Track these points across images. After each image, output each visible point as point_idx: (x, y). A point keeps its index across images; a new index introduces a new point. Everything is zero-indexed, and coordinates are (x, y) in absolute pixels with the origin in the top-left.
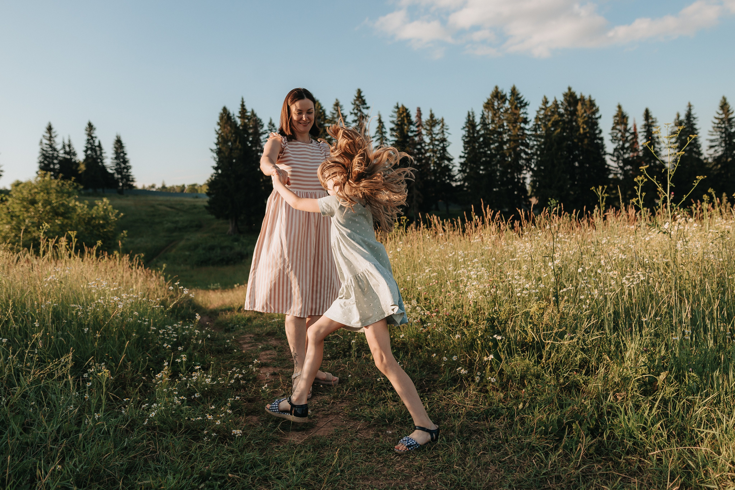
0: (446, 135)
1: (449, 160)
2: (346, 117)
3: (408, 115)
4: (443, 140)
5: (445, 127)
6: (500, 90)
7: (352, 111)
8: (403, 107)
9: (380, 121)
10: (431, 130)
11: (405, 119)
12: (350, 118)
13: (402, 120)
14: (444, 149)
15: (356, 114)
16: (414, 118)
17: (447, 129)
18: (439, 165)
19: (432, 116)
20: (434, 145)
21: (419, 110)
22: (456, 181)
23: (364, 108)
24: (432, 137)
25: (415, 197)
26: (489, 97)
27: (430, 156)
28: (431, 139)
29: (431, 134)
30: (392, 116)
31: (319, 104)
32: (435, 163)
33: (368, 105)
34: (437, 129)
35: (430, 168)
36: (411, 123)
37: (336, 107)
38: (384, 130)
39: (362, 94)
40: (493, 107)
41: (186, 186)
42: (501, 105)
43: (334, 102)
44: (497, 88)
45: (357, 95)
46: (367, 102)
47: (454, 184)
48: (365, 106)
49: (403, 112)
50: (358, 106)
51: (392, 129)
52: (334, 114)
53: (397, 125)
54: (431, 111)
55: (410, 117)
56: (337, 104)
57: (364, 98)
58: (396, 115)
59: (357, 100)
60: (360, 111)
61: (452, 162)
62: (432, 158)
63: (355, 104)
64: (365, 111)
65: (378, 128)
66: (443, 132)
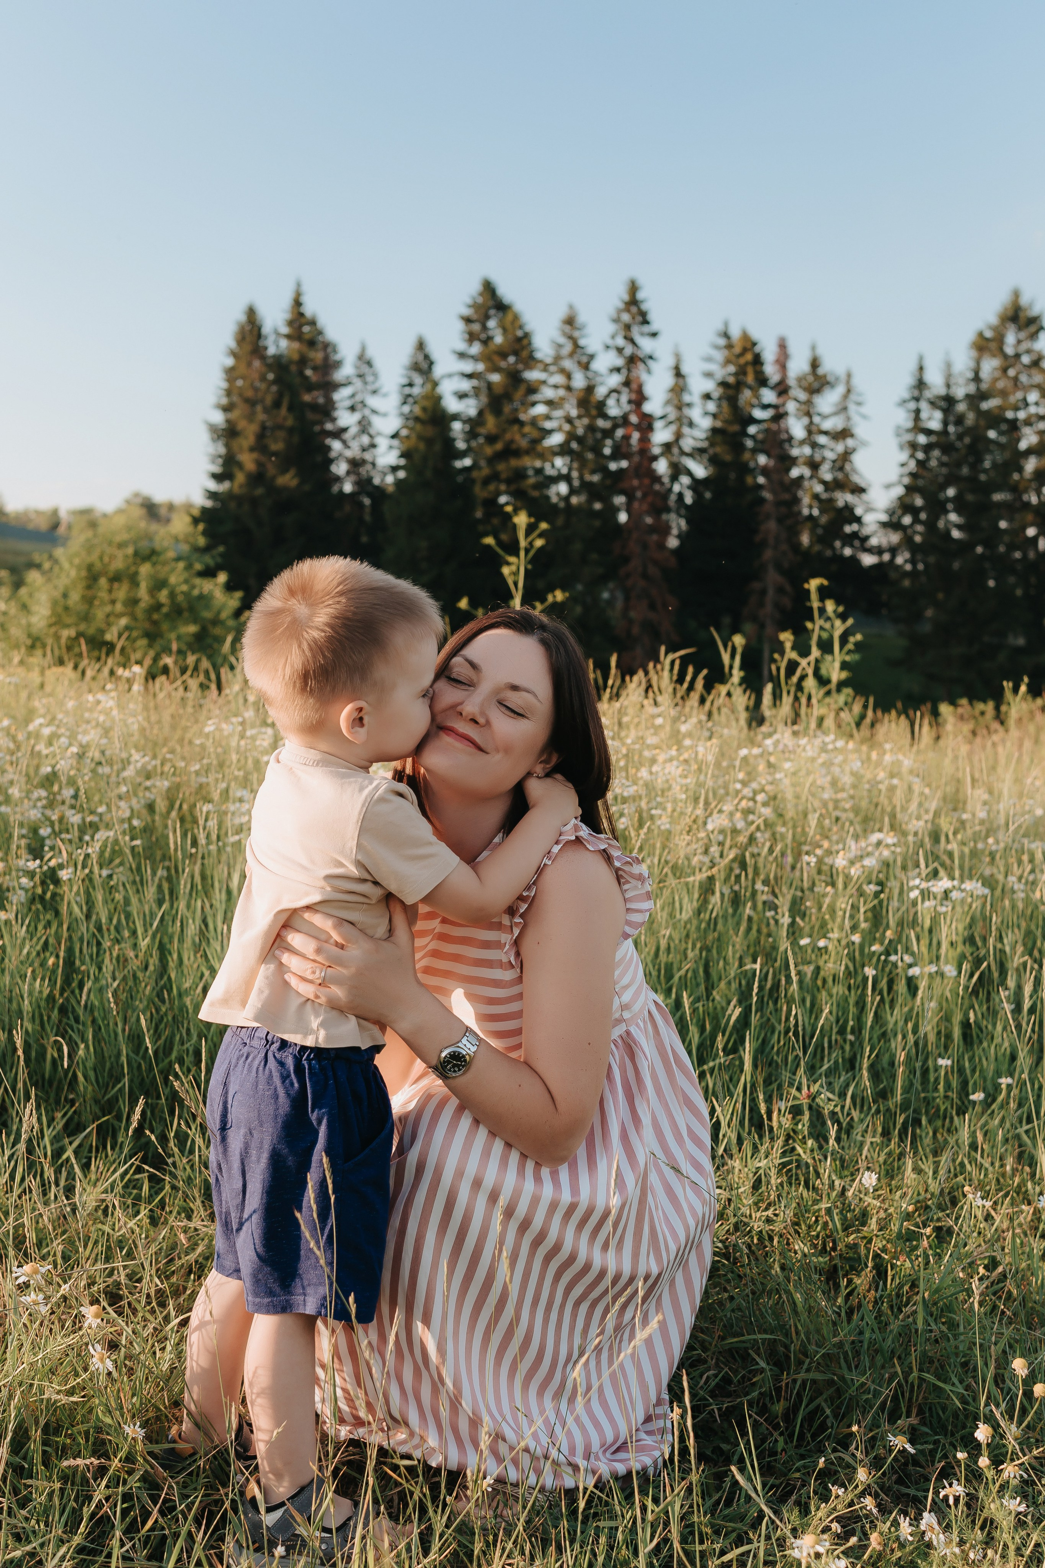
0: (856, 419)
1: (859, 490)
2: (592, 357)
3: (757, 361)
4: (844, 434)
5: (853, 397)
6: (1024, 301)
7: (610, 342)
8: (745, 337)
9: (678, 373)
10: (809, 402)
11: (750, 370)
12: (605, 361)
13: (741, 372)
14: (846, 456)
15: (620, 350)
16: (770, 370)
17: (859, 404)
18: (827, 505)
19: (815, 364)
20: (814, 445)
21: (783, 346)
22: (870, 551)
23: (642, 334)
24: (811, 423)
25: (771, 593)
26: (994, 320)
27: (801, 478)
28: (810, 430)
29: (808, 414)
30: (709, 359)
31: (516, 317)
32: (816, 497)
33: (654, 326)
34: (826, 402)
35: (800, 513)
36: (763, 381)
37: (567, 328)
38: (687, 398)
39: (640, 295)
40: (1001, 350)
41: (63, 514)
42: (1024, 346)
43: (561, 313)
44: (1016, 294)
45: (626, 297)
46: (651, 317)
47: (868, 560)
48: (646, 329)
49: (745, 350)
50: (628, 327)
51: (707, 397)
52: (560, 346)
53: (723, 384)
54: (813, 348)
55: (762, 364)
56: (570, 321)
57: (644, 307)
58: (719, 356)
59: (627, 310)
60: (632, 341)
61: (864, 496)
62: (806, 484)
63: (616, 320)
64: (646, 345)
65: (672, 390)
66: (845, 409)
